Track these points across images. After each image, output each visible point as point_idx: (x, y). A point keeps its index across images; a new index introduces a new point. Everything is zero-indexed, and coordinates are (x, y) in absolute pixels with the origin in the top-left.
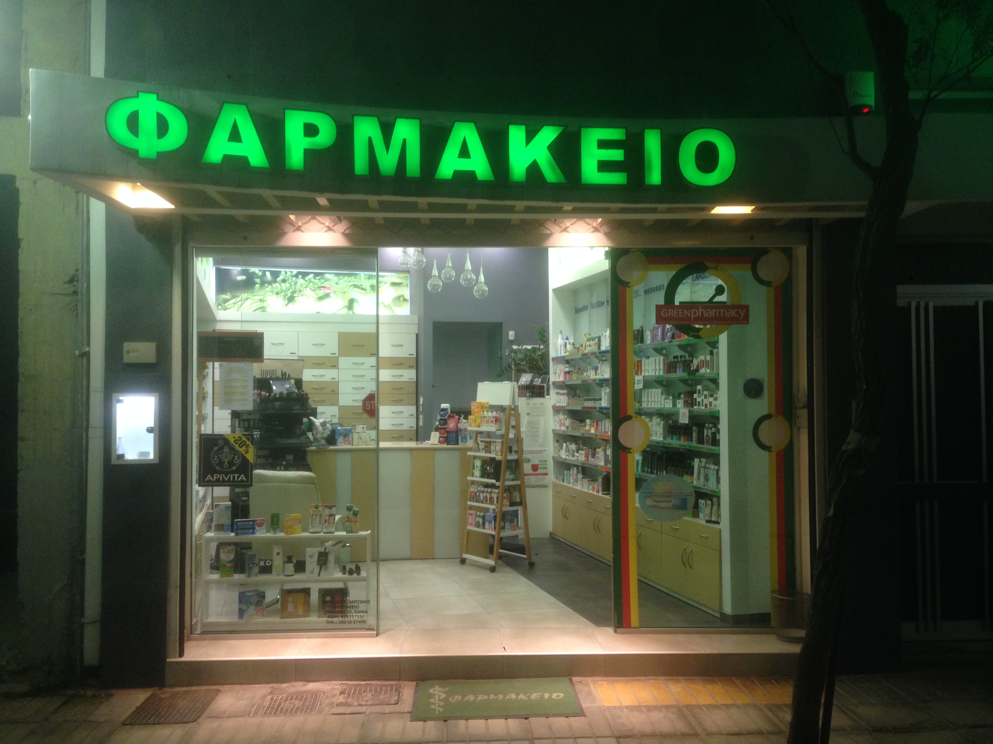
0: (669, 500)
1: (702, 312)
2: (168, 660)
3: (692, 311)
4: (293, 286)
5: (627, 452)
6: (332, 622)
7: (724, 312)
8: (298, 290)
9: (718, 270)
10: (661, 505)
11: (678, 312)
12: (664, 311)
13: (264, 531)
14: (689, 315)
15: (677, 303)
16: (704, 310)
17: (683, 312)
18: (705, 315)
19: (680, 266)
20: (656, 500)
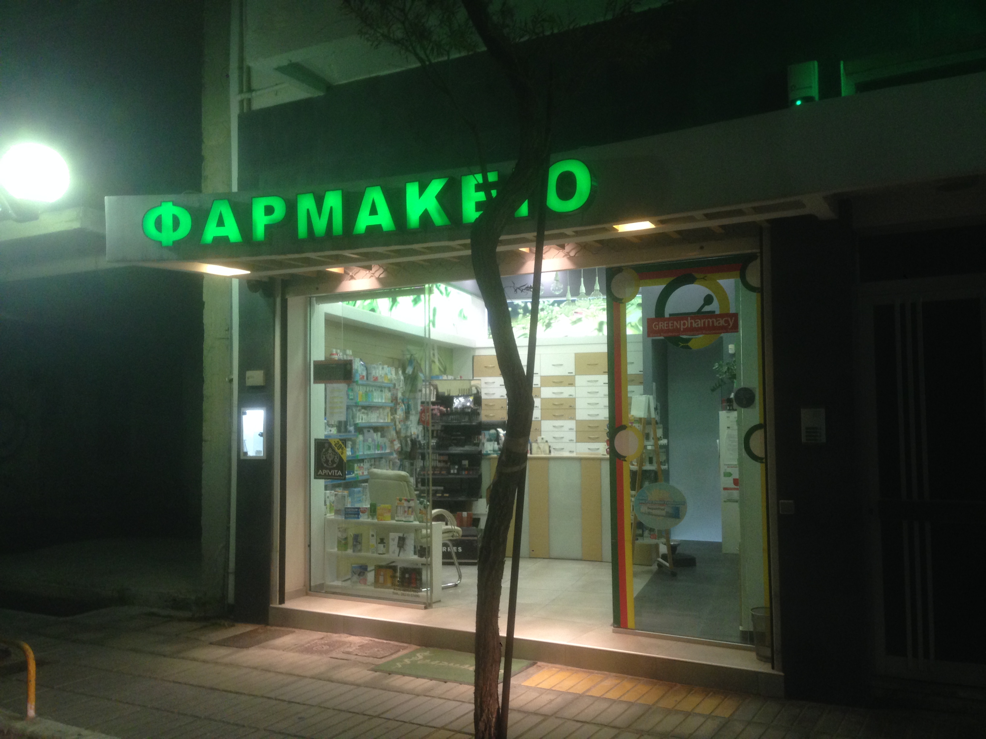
0: (663, 507)
1: (691, 323)
2: (271, 605)
3: (682, 322)
4: (550, 314)
5: (623, 460)
6: (397, 594)
7: (713, 322)
8: (554, 317)
9: (706, 280)
10: (654, 512)
11: (668, 324)
12: (654, 324)
13: (367, 517)
14: (679, 327)
15: (667, 315)
16: (693, 321)
17: (673, 323)
18: (694, 325)
19: (669, 280)
20: (650, 507)
